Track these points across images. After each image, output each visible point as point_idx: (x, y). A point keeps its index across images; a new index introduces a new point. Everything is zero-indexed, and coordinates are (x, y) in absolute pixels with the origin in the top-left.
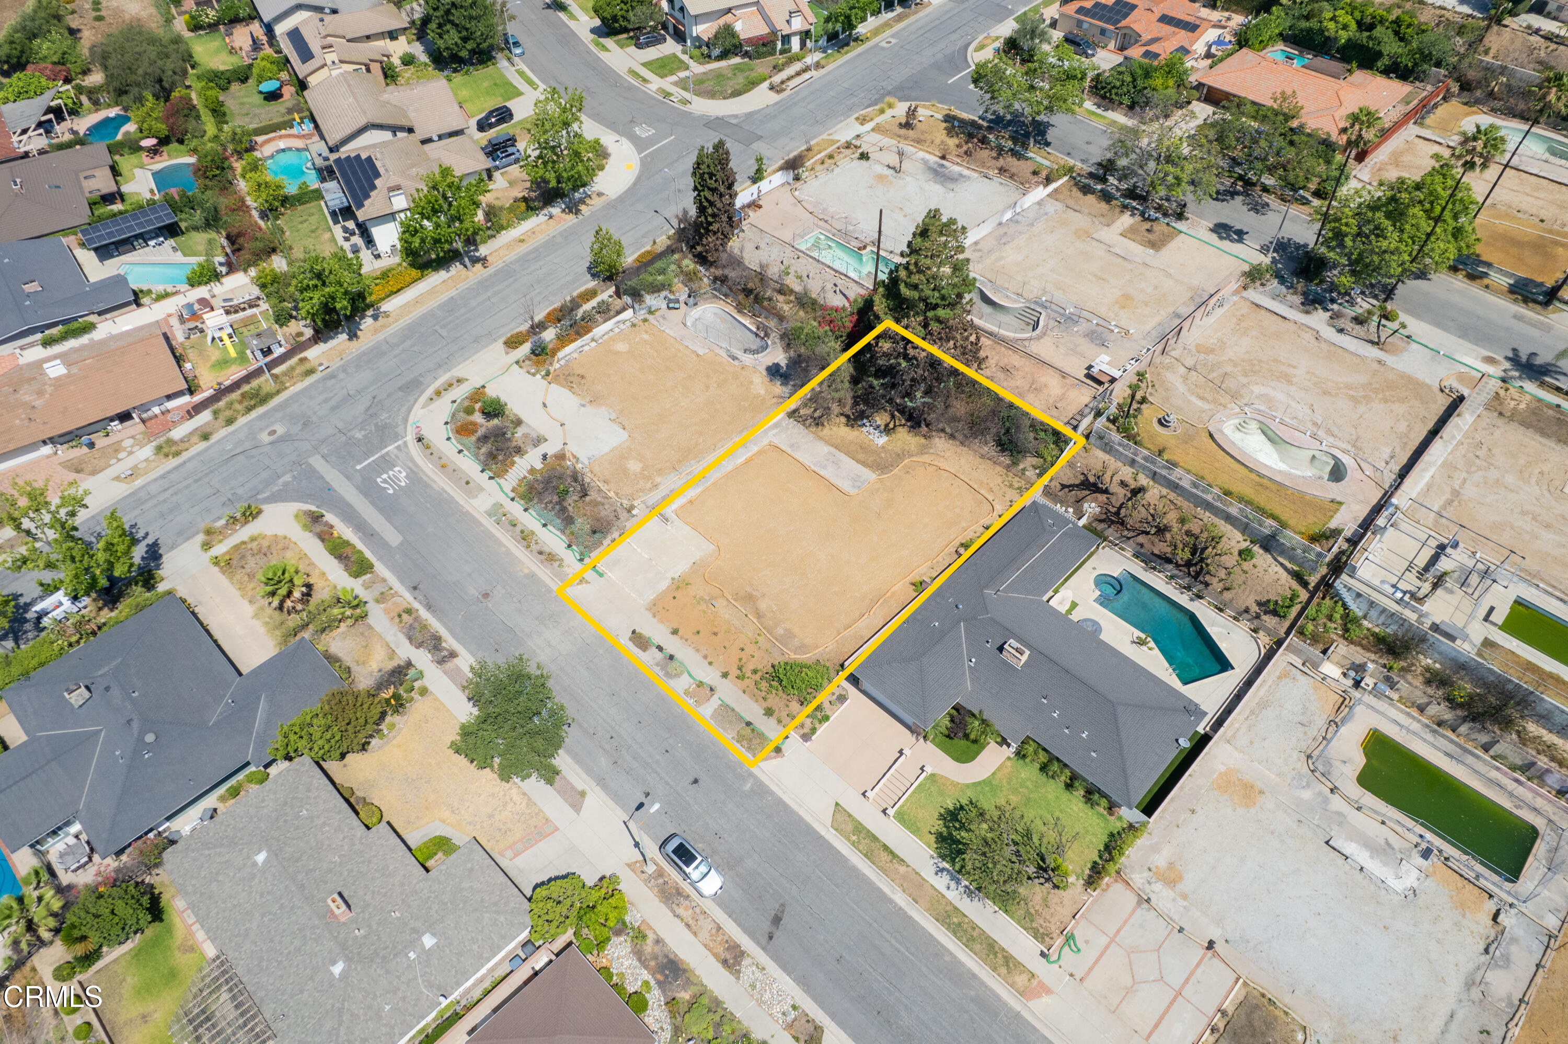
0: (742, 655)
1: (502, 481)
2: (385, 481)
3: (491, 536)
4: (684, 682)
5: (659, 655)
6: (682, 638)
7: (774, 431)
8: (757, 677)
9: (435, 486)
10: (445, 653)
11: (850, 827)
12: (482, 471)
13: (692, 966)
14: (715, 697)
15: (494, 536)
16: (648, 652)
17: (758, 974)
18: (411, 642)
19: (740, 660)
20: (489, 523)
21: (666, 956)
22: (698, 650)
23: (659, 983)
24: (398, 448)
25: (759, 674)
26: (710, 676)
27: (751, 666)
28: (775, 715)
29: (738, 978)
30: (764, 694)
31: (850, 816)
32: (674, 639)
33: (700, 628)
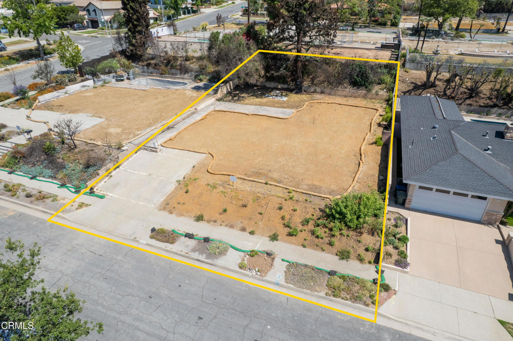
0: (282, 213)
4: (232, 259)
5: (192, 243)
6: (208, 221)
8: (311, 226)
14: (277, 261)
16: (178, 243)
19: (283, 218)
22: (232, 227)
25: (311, 222)
26: (260, 243)
27: (297, 220)
28: (353, 255)
30: (327, 240)
32: (201, 224)
33: (225, 207)
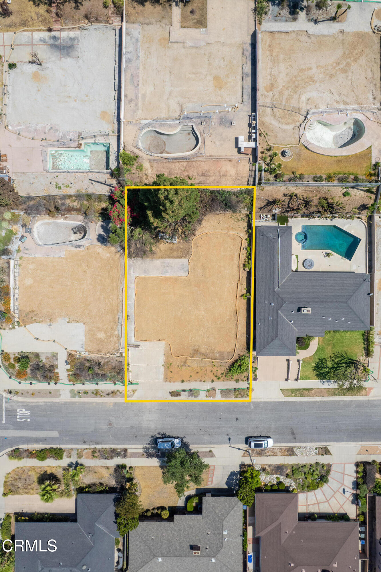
0: (213, 372)
1: (61, 381)
2: (21, 419)
3: (84, 403)
4: (203, 394)
5: (186, 393)
6: (187, 381)
7: (132, 270)
8: (224, 375)
9: (41, 404)
10: (123, 453)
11: (290, 393)
12: (49, 384)
13: (283, 463)
14: (217, 391)
15: (85, 402)
16: (182, 395)
17: (301, 450)
18: (108, 459)
19: (214, 374)
20: (77, 400)
21: (275, 467)
22: (196, 381)
23: (280, 475)
24: (6, 402)
25: (224, 373)
26: (208, 385)
27: (219, 374)
28: (240, 380)
29: (297, 455)
31: (287, 389)
32: (185, 383)
33: (190, 375)
